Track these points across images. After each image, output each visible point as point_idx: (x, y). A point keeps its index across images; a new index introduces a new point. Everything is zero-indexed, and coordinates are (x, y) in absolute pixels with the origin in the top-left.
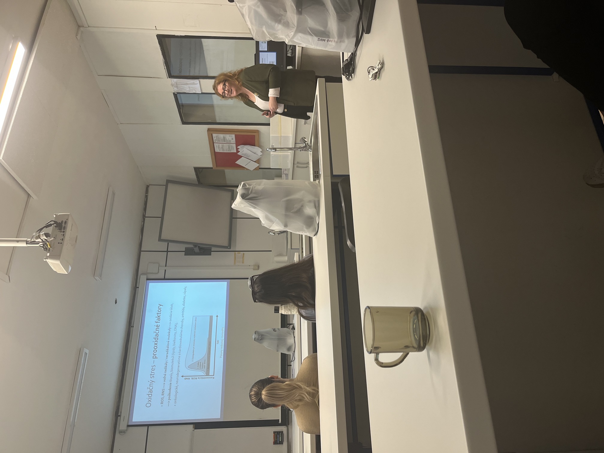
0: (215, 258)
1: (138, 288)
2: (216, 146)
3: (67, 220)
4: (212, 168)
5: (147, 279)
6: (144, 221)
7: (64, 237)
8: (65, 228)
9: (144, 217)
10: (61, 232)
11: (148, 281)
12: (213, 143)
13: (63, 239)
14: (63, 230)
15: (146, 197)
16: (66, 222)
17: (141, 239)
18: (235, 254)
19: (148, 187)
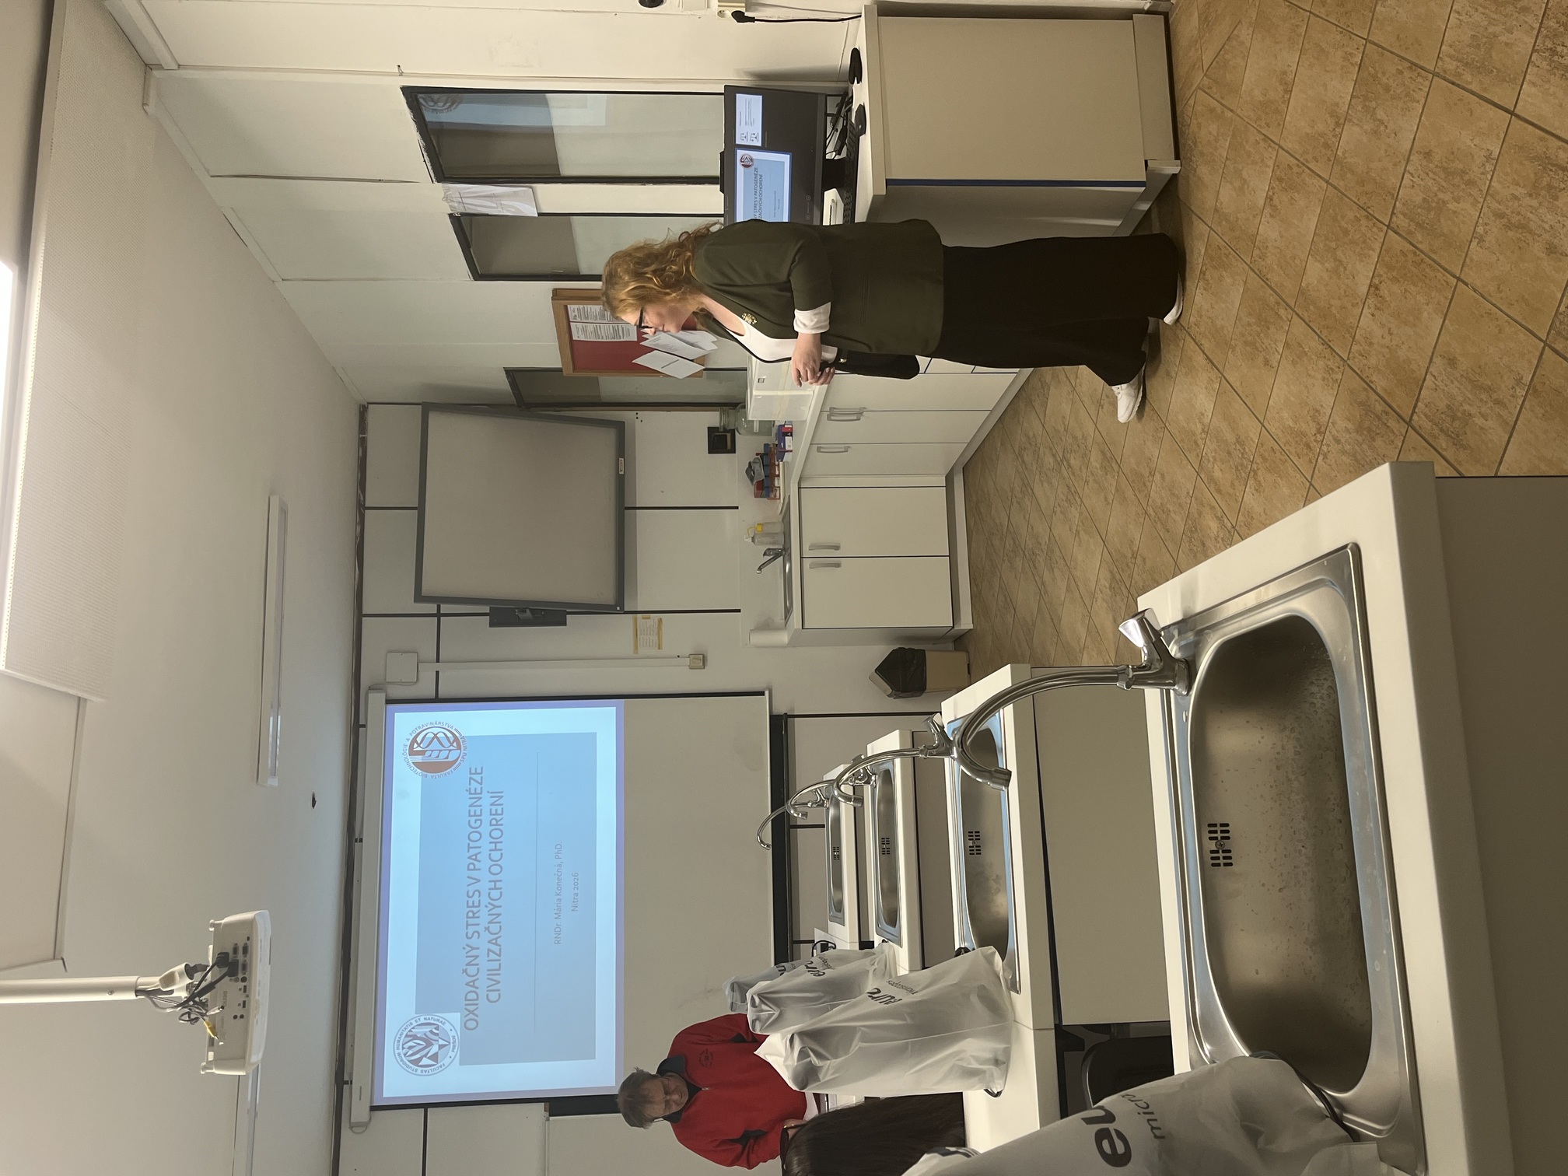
0: (579, 633)
1: (364, 726)
2: (578, 328)
3: (248, 939)
4: (560, 370)
5: (389, 701)
6: (361, 522)
7: (247, 996)
8: (244, 967)
9: (361, 508)
10: (237, 980)
11: (391, 707)
12: (569, 322)
13: (244, 1002)
14: (240, 976)
15: (363, 443)
16: (245, 950)
17: (359, 578)
18: (635, 620)
19: (363, 411)
